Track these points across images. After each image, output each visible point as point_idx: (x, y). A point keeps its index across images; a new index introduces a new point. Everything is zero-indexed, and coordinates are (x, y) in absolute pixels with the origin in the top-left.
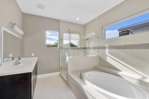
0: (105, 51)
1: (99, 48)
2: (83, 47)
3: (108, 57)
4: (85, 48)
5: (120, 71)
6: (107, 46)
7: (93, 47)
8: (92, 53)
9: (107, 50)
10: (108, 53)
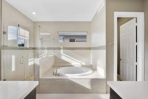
0: (60, 51)
1: (54, 49)
2: (33, 47)
3: (62, 56)
4: (34, 49)
5: (70, 63)
6: (61, 47)
7: (47, 48)
8: (46, 53)
9: (62, 51)
10: (63, 53)
